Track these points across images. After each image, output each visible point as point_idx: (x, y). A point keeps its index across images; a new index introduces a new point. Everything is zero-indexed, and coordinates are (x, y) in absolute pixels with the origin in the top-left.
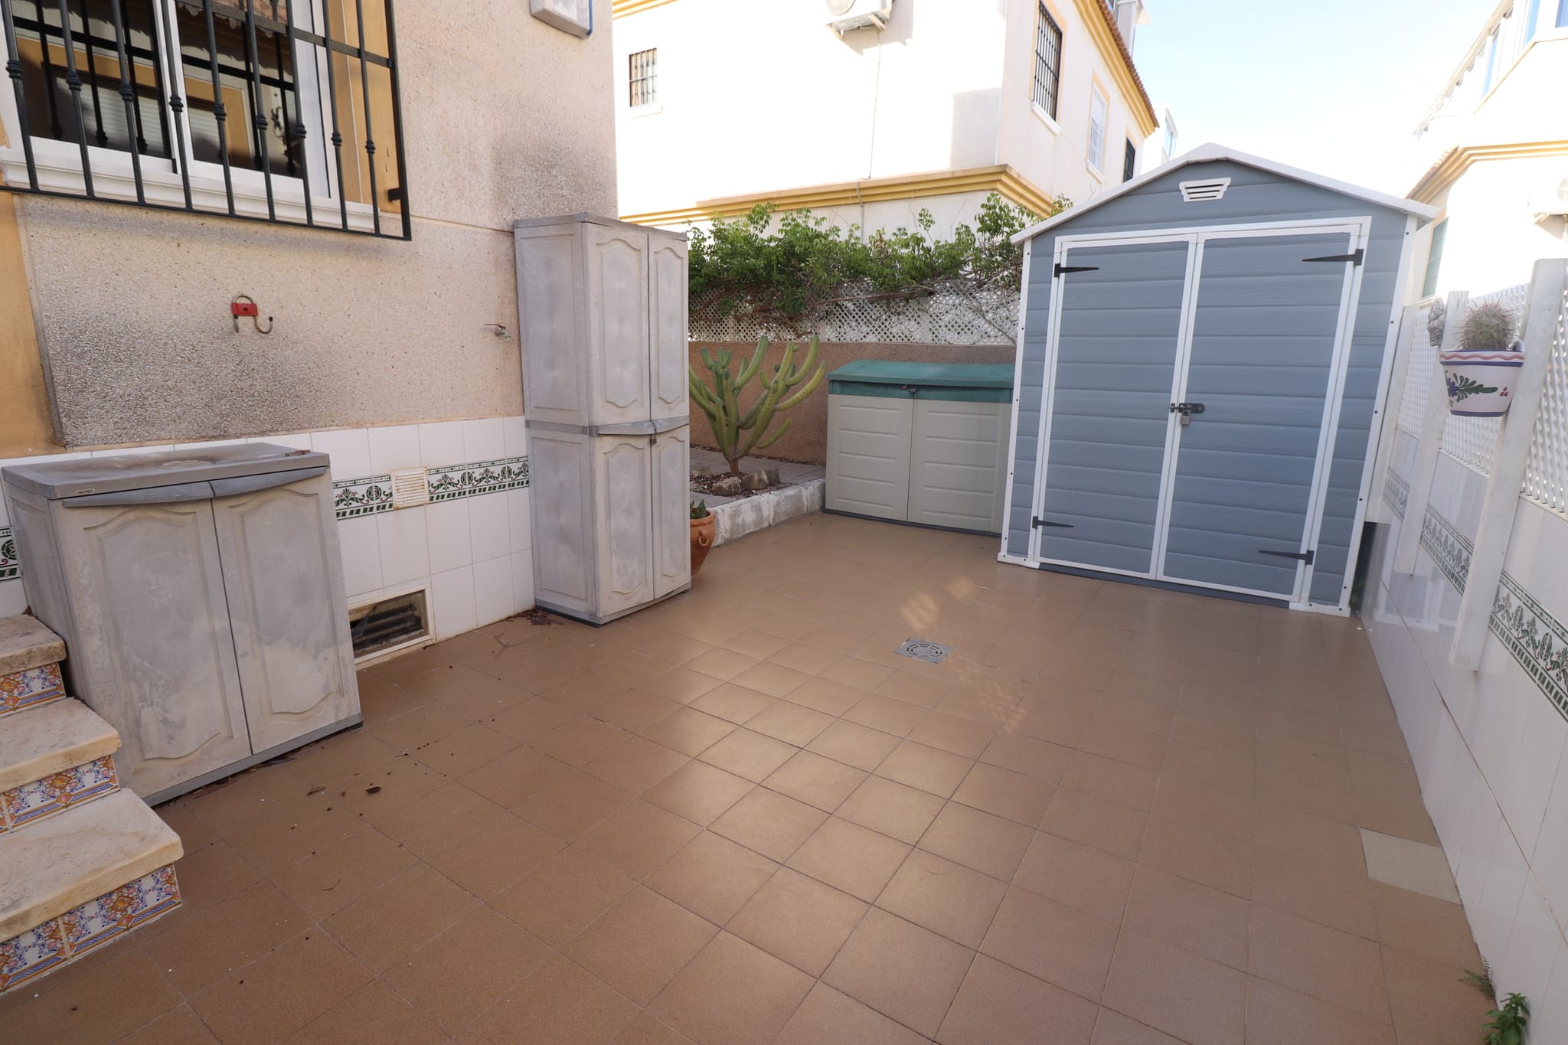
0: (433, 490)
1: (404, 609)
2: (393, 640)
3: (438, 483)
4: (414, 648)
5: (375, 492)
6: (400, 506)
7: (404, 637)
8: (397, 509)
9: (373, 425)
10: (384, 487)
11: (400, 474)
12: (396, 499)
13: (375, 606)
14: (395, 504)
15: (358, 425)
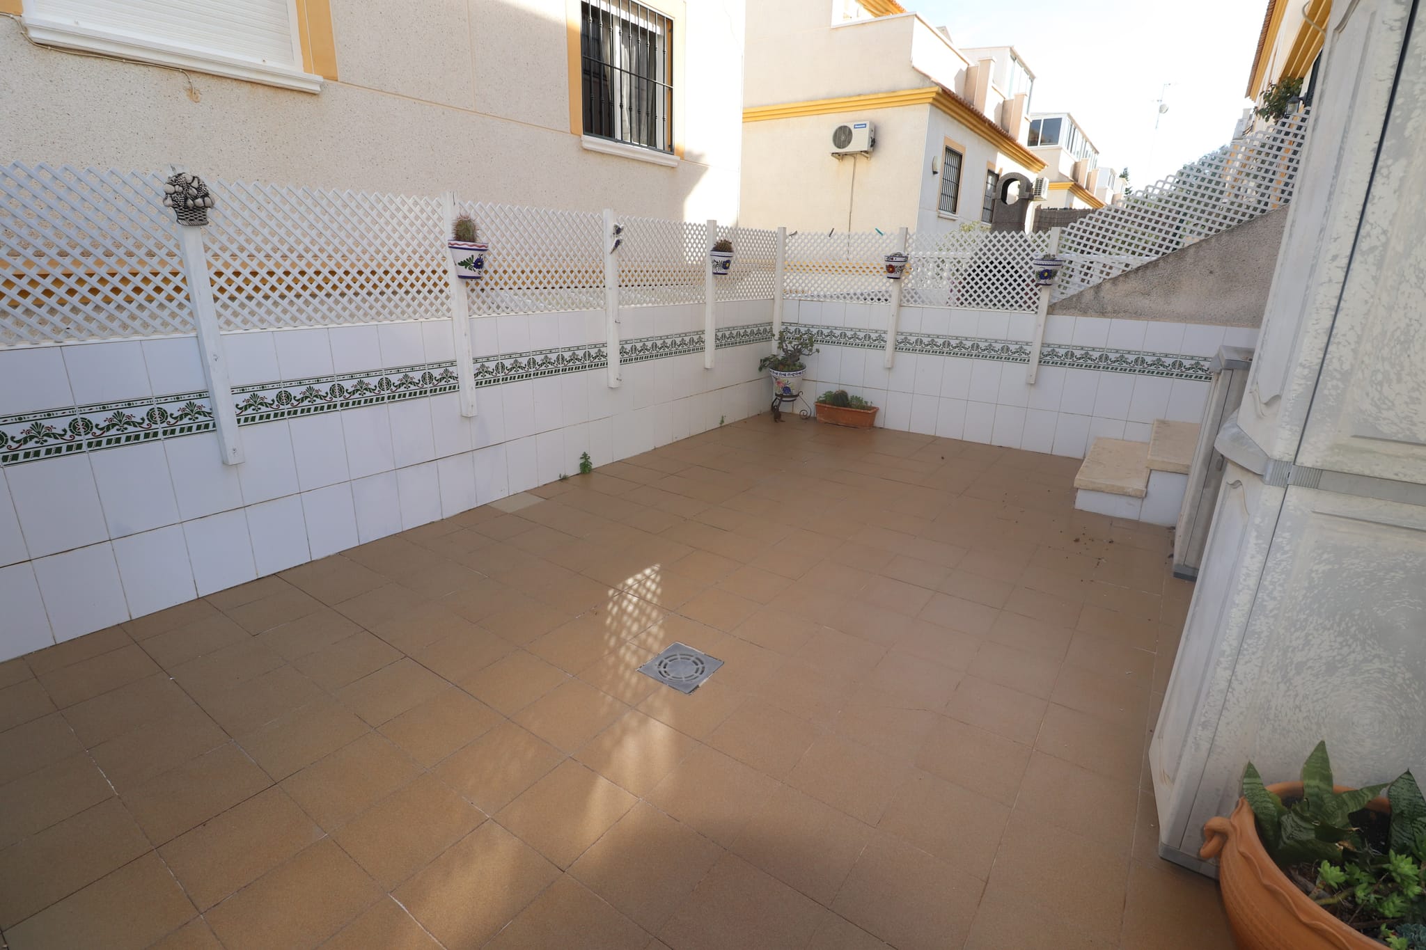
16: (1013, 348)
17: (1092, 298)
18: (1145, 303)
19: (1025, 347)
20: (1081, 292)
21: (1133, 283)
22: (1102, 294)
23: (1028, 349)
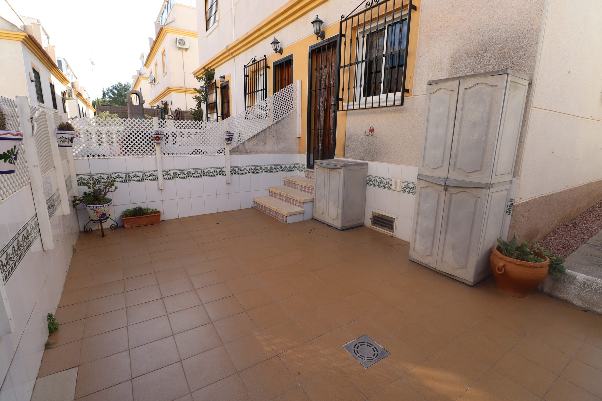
0: (403, 188)
1: (389, 221)
2: (384, 228)
3: (405, 186)
4: (389, 234)
5: (387, 183)
6: (393, 189)
7: (387, 229)
8: (392, 190)
9: (392, 163)
10: (390, 182)
11: (394, 179)
12: (392, 187)
13: (383, 216)
14: (392, 188)
15: (388, 162)
16: (218, 170)
17: (242, 147)
18: (258, 148)
19: (223, 169)
20: (238, 145)
21: (253, 142)
22: (245, 146)
23: (224, 170)
